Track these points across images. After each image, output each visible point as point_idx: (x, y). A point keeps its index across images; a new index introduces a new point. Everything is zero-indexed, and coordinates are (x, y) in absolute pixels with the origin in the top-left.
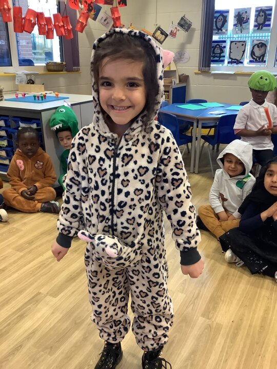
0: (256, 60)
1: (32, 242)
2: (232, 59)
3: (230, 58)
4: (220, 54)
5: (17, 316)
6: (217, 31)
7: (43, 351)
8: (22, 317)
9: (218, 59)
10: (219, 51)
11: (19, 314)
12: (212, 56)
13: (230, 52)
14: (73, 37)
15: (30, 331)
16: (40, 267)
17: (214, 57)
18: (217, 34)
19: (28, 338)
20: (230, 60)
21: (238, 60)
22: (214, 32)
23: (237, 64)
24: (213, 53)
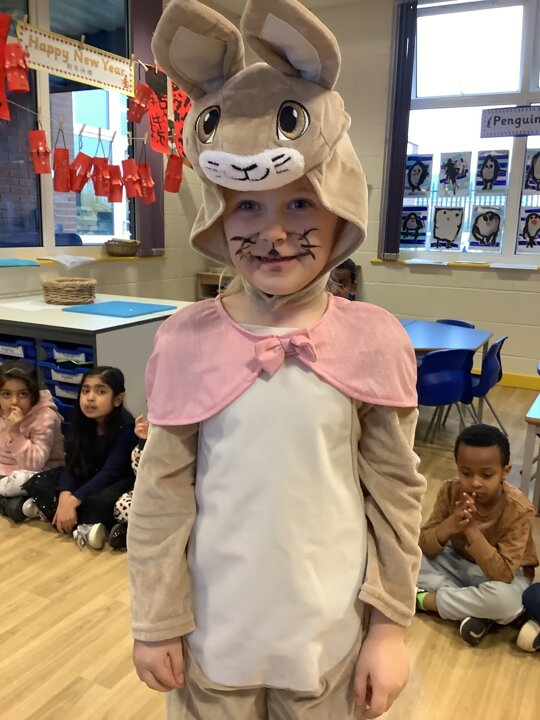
0: (482, 241)
1: (67, 578)
2: (438, 239)
3: (435, 237)
4: (418, 228)
6: (411, 191)
9: (413, 238)
10: (415, 225)
12: (403, 234)
13: (435, 227)
14: (154, 199)
16: (81, 628)
17: (406, 234)
18: (411, 195)
20: (435, 241)
21: (448, 241)
22: (406, 191)
23: (448, 247)
24: (405, 227)
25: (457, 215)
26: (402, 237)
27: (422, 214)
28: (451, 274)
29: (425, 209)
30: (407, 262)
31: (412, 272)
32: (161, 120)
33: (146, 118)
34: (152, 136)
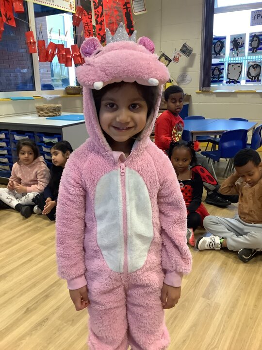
0: (252, 79)
2: (230, 79)
3: (228, 78)
4: (219, 74)
5: (43, 296)
7: (66, 323)
8: (47, 297)
9: (217, 79)
10: (218, 73)
11: (45, 294)
12: (212, 77)
13: (228, 73)
15: (55, 308)
19: (53, 313)
21: (235, 80)
22: (213, 56)
23: (235, 83)
24: (213, 74)
25: (239, 66)
26: (211, 79)
27: (222, 67)
28: (236, 97)
29: (223, 64)
30: (214, 91)
31: (217, 97)
32: (89, 24)
33: (82, 24)
34: (85, 33)
